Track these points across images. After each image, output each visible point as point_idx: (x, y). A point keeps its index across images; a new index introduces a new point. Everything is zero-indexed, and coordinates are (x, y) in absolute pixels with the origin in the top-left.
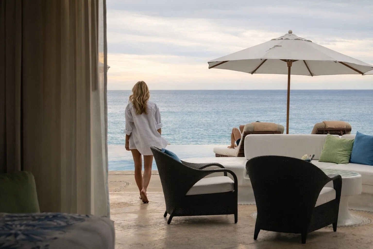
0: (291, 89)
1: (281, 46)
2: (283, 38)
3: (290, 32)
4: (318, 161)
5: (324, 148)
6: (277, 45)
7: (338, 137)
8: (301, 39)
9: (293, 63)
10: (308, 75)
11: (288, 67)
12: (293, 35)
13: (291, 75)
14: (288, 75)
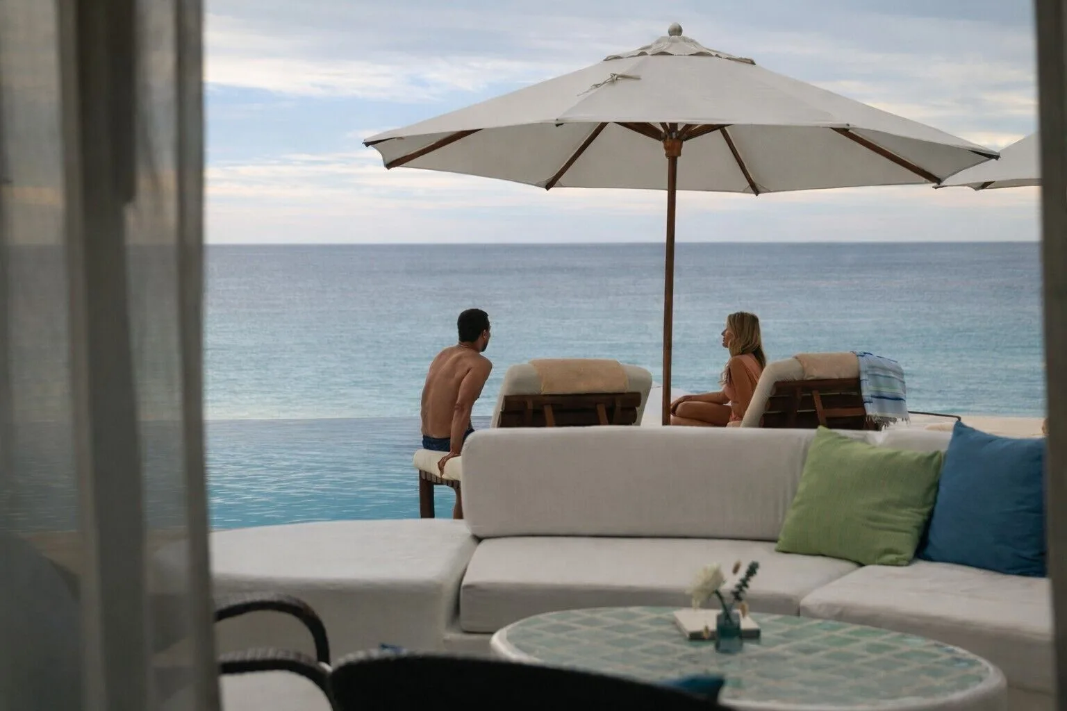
0: (677, 239)
1: (638, 79)
2: (648, 51)
3: (677, 31)
4: (774, 546)
5: (801, 487)
6: (626, 74)
7: (864, 440)
8: (714, 54)
9: (684, 142)
10: (744, 192)
11: (667, 160)
12: (685, 40)
13: (678, 192)
14: (667, 192)
